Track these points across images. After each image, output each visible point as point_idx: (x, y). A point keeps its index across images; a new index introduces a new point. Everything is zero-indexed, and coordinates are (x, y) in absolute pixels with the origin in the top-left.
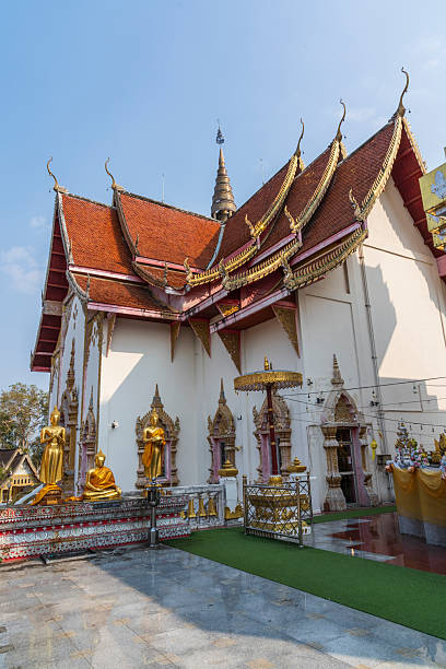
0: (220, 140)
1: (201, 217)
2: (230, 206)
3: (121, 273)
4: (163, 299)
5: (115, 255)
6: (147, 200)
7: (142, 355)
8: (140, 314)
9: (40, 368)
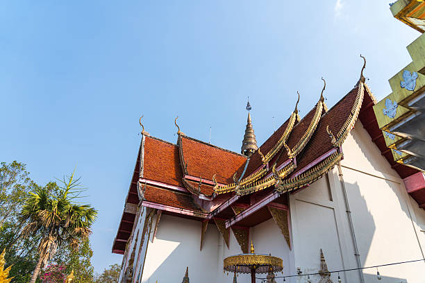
0: (248, 107)
1: (234, 153)
2: (254, 147)
3: (174, 185)
4: (199, 204)
5: (173, 174)
6: (199, 141)
7: (178, 243)
8: (179, 212)
9: (118, 251)
